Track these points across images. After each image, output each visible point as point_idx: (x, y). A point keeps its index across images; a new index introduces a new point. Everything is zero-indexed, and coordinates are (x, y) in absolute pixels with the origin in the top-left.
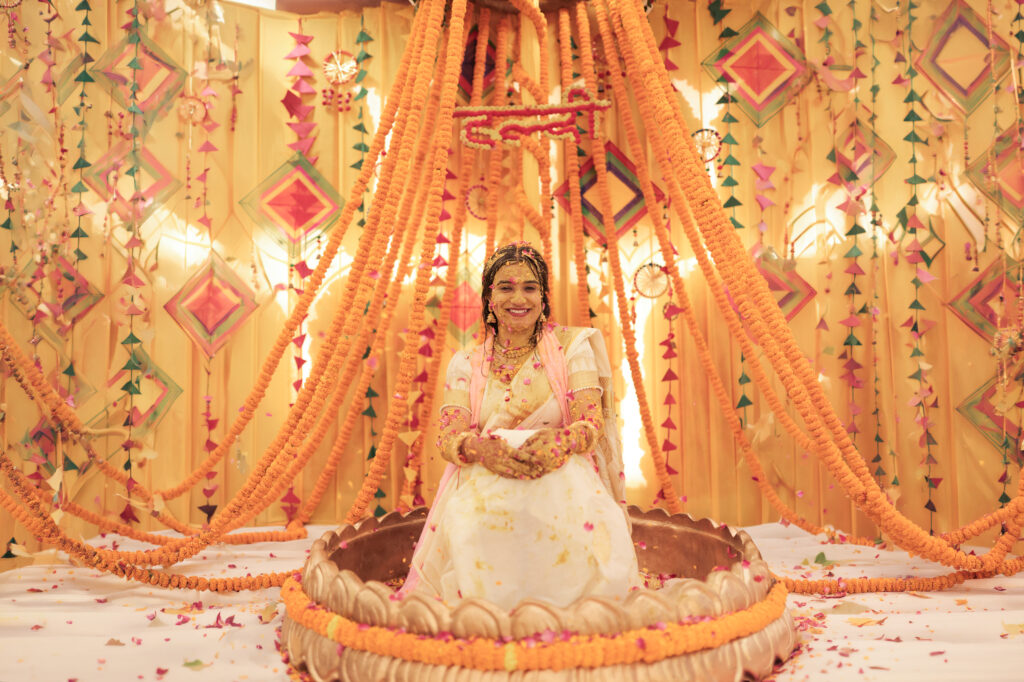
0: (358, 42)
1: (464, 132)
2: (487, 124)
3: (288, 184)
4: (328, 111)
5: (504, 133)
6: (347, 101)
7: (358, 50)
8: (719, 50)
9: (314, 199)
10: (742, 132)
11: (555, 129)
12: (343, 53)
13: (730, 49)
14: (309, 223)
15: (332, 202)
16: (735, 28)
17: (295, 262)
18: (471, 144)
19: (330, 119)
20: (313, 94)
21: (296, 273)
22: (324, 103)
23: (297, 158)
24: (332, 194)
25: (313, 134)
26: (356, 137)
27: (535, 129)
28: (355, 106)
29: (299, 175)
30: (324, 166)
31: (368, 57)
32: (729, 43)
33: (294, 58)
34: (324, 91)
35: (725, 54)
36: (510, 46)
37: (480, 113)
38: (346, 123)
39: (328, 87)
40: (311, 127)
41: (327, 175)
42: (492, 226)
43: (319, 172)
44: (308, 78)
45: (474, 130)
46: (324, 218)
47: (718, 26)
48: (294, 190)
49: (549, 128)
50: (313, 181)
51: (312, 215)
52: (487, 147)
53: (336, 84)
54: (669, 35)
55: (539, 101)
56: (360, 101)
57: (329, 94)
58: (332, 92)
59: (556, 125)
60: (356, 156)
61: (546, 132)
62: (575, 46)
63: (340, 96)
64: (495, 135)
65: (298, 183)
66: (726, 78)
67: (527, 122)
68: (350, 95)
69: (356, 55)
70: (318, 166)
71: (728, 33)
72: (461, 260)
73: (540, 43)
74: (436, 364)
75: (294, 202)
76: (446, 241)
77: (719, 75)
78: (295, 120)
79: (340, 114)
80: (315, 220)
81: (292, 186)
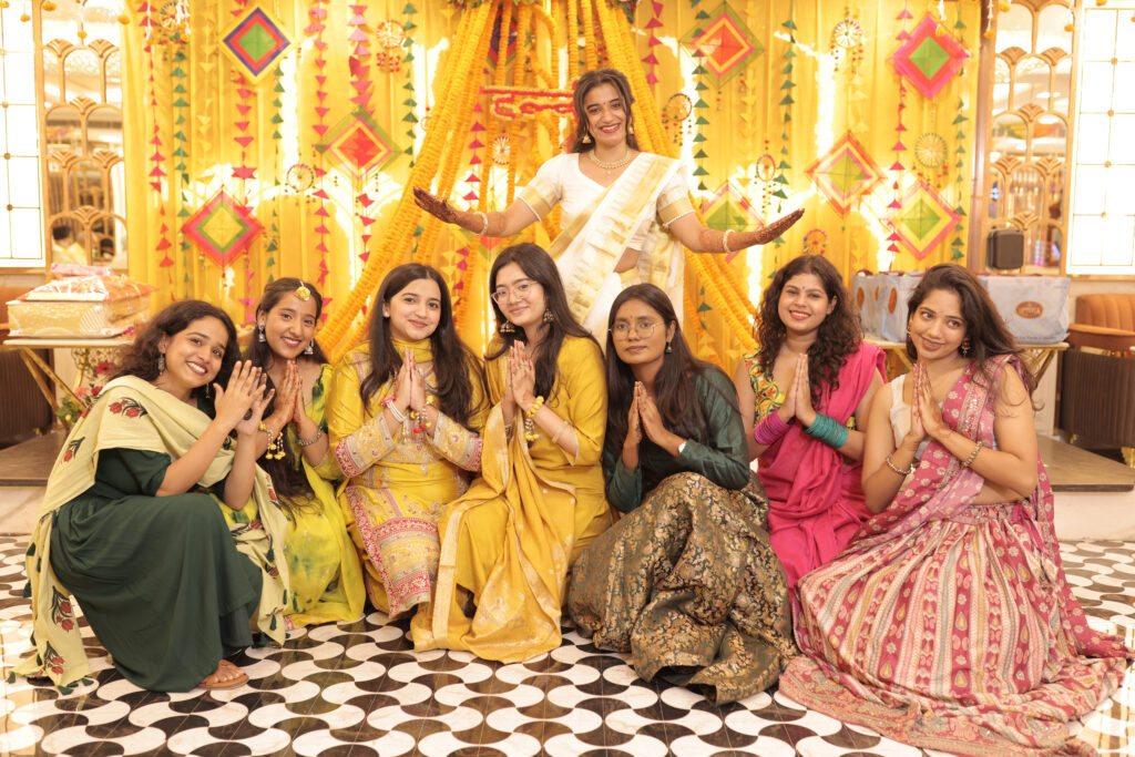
0: (404, 13)
1: (493, 106)
2: (511, 100)
3: (352, 131)
4: (382, 70)
5: (524, 108)
6: (397, 64)
7: (405, 19)
8: (693, 31)
9: (372, 144)
10: (710, 97)
11: (561, 109)
12: (393, 21)
13: (703, 29)
14: (368, 165)
15: (386, 147)
16: (708, 12)
17: (359, 194)
18: (498, 116)
19: (383, 76)
20: (369, 55)
21: (360, 203)
22: (379, 65)
23: (357, 110)
24: (386, 141)
25: (369, 89)
26: (405, 95)
27: (547, 107)
28: (405, 67)
29: (360, 125)
30: (379, 117)
31: (413, 26)
32: (703, 24)
33: (353, 25)
34: (378, 54)
35: (699, 33)
36: (528, 21)
37: (506, 92)
38: (397, 83)
39: (381, 50)
40: (369, 83)
41: (382, 124)
42: (512, 170)
43: (375, 122)
44: (365, 42)
45: (501, 105)
46: (381, 160)
47: (695, 8)
48: (356, 137)
49: (556, 107)
50: (371, 129)
51: (372, 157)
52: (509, 119)
53: (387, 48)
54: (655, 17)
55: (550, 86)
56: (407, 64)
57: (382, 56)
58: (385, 55)
59: (561, 105)
60: (405, 111)
61: (554, 111)
62: (580, 22)
63: (391, 59)
64: (516, 109)
65: (359, 130)
66: (699, 54)
67: (541, 101)
68: (399, 58)
69: (404, 24)
70: (374, 116)
71: (702, 16)
72: (489, 194)
73: (552, 38)
74: (470, 276)
75: (356, 147)
76: (477, 180)
77: (694, 52)
78: (355, 79)
79: (392, 75)
80: (374, 161)
81: (354, 134)
